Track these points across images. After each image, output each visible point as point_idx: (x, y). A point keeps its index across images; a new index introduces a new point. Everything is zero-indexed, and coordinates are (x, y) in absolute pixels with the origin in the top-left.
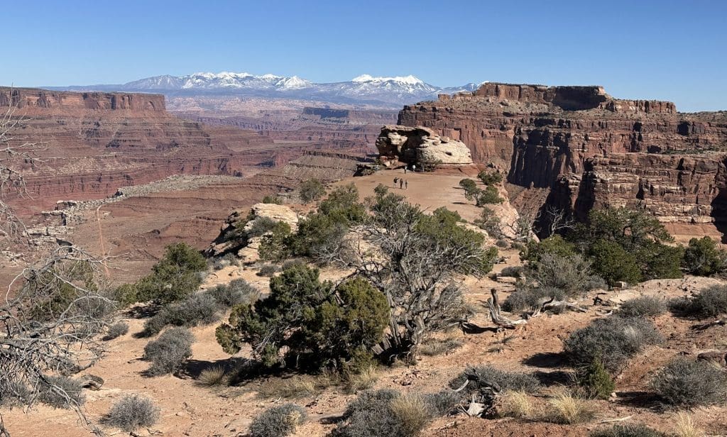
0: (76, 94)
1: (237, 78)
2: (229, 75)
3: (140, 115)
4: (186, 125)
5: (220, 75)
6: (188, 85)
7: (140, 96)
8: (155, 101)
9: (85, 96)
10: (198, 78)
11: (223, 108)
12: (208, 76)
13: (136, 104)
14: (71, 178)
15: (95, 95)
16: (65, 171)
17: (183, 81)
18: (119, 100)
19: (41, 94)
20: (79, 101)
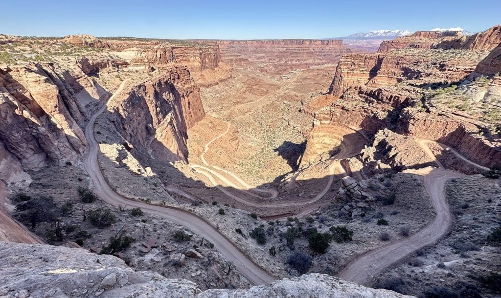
0: (319, 41)
1: (385, 32)
2: (381, 31)
3: (334, 46)
4: (347, 49)
5: (379, 32)
6: (367, 36)
7: (336, 40)
8: (339, 41)
9: (322, 41)
10: (371, 33)
11: (374, 43)
12: (374, 32)
13: (334, 43)
14: (306, 64)
15: (324, 41)
16: (305, 62)
17: (366, 35)
18: (330, 42)
19: (310, 41)
20: (320, 42)
